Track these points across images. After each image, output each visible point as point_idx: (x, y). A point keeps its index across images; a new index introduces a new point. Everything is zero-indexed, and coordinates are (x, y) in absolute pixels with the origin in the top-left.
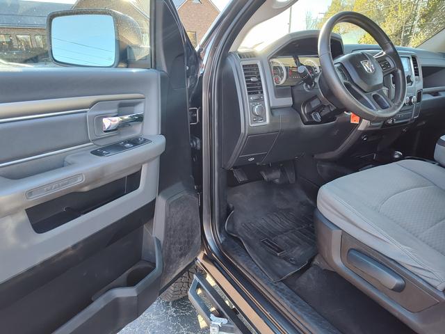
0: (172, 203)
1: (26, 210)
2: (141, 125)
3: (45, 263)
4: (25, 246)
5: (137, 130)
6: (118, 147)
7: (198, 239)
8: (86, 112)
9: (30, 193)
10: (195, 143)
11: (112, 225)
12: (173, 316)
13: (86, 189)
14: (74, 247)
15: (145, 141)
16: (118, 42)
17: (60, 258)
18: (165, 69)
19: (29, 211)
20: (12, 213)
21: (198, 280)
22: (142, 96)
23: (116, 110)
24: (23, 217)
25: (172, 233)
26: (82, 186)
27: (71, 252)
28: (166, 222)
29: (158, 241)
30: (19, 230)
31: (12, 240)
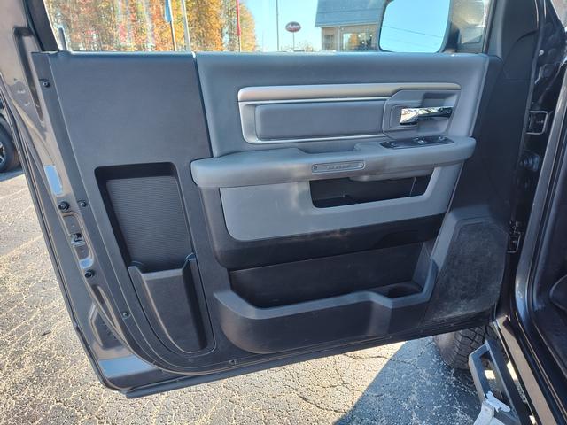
0: (466, 226)
1: (310, 181)
2: (447, 122)
3: (315, 235)
4: (302, 213)
5: (442, 127)
6: (411, 142)
7: (495, 287)
8: (385, 100)
9: (315, 167)
10: (531, 162)
11: (384, 224)
12: (450, 385)
13: (365, 178)
14: (343, 231)
15: (446, 141)
16: (450, 25)
17: (328, 237)
18: (499, 53)
19: (312, 183)
20: (299, 181)
21: (488, 347)
22: (458, 86)
23: (419, 101)
24: (307, 187)
25: (456, 263)
26: (361, 173)
27: (338, 235)
28: (451, 246)
29: (435, 266)
30: (301, 197)
31: (294, 204)
